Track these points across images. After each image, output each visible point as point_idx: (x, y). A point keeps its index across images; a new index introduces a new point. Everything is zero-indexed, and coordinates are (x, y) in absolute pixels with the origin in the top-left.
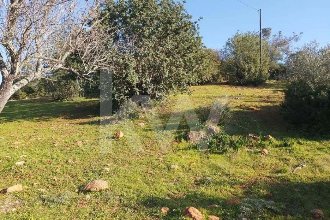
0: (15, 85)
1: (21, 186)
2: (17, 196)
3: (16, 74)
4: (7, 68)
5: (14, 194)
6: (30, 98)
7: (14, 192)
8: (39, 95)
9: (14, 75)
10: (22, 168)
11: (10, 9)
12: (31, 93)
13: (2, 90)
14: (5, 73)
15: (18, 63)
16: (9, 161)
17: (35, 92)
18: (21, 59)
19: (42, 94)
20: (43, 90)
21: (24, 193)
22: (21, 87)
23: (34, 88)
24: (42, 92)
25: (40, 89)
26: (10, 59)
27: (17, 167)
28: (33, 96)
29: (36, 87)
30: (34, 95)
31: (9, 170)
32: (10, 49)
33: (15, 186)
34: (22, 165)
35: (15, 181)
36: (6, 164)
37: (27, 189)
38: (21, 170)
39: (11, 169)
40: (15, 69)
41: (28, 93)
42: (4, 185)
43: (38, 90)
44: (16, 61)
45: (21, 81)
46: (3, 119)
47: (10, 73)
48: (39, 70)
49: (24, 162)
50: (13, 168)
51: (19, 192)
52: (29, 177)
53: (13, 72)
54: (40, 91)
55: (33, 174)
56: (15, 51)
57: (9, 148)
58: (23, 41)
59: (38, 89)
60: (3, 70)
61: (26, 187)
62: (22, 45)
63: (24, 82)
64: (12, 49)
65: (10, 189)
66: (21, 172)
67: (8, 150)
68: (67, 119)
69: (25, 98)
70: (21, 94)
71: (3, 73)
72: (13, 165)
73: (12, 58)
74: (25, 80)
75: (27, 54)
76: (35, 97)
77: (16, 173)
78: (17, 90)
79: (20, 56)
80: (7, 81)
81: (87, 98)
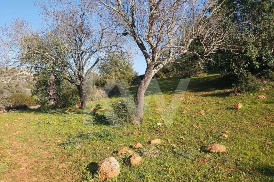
0: (155, 69)
1: (160, 140)
2: (157, 147)
3: (155, 61)
4: (149, 57)
5: (155, 145)
6: (166, 76)
7: (155, 144)
8: (172, 74)
9: (154, 62)
10: (160, 128)
11: (150, 15)
12: (167, 73)
13: (147, 73)
14: (148, 61)
15: (156, 53)
16: (152, 122)
17: (170, 72)
18: (158, 50)
19: (175, 73)
20: (175, 70)
21: (162, 146)
22: (159, 70)
23: (169, 69)
24: (174, 71)
25: (173, 70)
26: (151, 50)
27: (158, 127)
28: (169, 75)
30: (169, 74)
31: (152, 128)
32: (151, 44)
33: (156, 140)
34: (161, 125)
35: (156, 136)
36: (151, 124)
37: (164, 143)
38: (160, 129)
39: (154, 127)
40: (155, 57)
41: (165, 73)
42: (149, 138)
44: (155, 52)
45: (159, 66)
47: (151, 61)
48: (171, 56)
49: (162, 124)
50: (155, 127)
51: (159, 145)
52: (165, 135)
53: (153, 60)
55: (168, 132)
56: (154, 45)
57: (153, 113)
58: (159, 37)
59: (171, 69)
60: (147, 59)
61: (163, 141)
62: (159, 40)
63: (161, 66)
64: (152, 44)
65: (154, 142)
66: (160, 130)
67: (152, 114)
68: (192, 92)
69: (163, 77)
70: (161, 74)
71: (147, 62)
72: (155, 125)
73: (153, 50)
74: (162, 65)
75: (162, 46)
76: (170, 76)
77: (157, 130)
78: (156, 72)
79: (157, 47)
80: (150, 66)
81: (210, 74)
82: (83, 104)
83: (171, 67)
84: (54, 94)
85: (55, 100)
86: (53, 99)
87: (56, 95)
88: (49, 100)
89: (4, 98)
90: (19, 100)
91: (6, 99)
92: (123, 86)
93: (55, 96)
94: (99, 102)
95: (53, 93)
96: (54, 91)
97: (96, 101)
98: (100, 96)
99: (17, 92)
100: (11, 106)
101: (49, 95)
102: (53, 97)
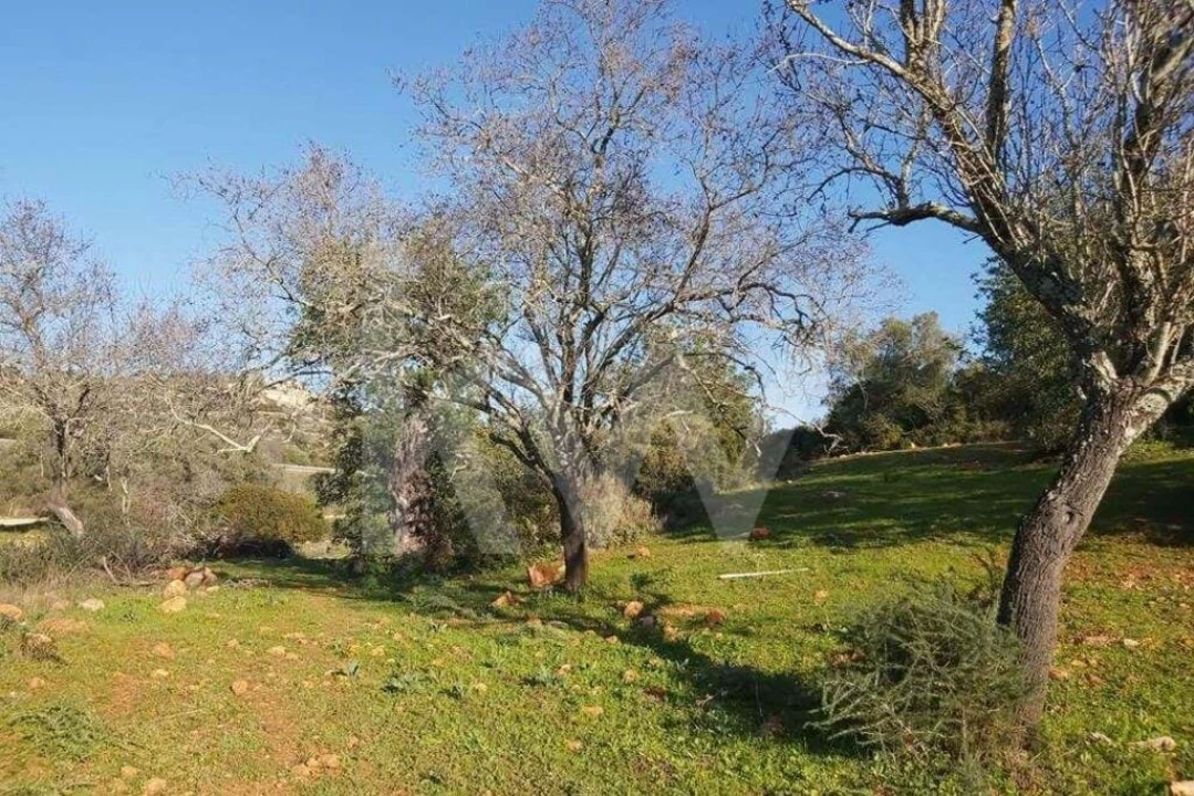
8: (947, 432)
12: (919, 427)
17: (931, 422)
19: (958, 428)
20: (961, 416)
23: (929, 409)
24: (956, 422)
25: (949, 413)
28: (928, 438)
29: (934, 406)
30: (928, 433)
41: (908, 426)
43: (945, 415)
46: (891, 527)
54: (951, 416)
59: (940, 410)
70: (887, 431)
81: (1179, 446)
82: (578, 571)
83: (939, 400)
84: (420, 502)
85: (418, 532)
86: (411, 524)
87: (427, 507)
88: (394, 527)
89: (196, 499)
90: (253, 510)
91: (202, 506)
92: (720, 478)
93: (422, 511)
94: (631, 557)
95: (414, 496)
96: (417, 491)
97: (611, 548)
98: (633, 525)
99: (249, 477)
100: (225, 539)
101: (394, 505)
102: (411, 518)
